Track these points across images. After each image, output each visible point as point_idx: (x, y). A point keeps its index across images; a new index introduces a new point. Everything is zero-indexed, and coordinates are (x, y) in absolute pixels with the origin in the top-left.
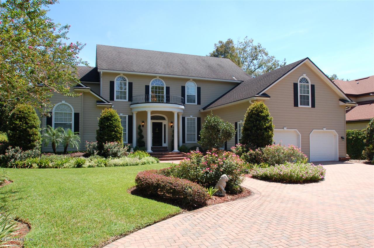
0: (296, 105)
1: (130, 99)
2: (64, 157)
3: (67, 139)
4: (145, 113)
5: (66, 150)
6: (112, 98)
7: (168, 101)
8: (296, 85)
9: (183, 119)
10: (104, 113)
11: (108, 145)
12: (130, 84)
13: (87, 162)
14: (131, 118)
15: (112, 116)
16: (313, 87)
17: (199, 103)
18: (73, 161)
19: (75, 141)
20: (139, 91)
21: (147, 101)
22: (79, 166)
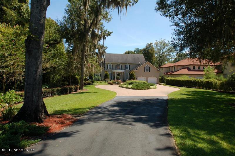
0: (145, 71)
1: (112, 69)
2: (99, 81)
3: (98, 78)
4: (115, 72)
5: (98, 80)
6: (108, 69)
7: (121, 70)
8: (145, 67)
9: (125, 73)
10: (106, 73)
11: (106, 79)
12: (112, 65)
13: (102, 82)
14: (112, 73)
15: (107, 73)
16: (150, 67)
17: (129, 69)
18: (100, 82)
19: (100, 78)
20: (114, 67)
21: (116, 70)
22: (101, 82)
